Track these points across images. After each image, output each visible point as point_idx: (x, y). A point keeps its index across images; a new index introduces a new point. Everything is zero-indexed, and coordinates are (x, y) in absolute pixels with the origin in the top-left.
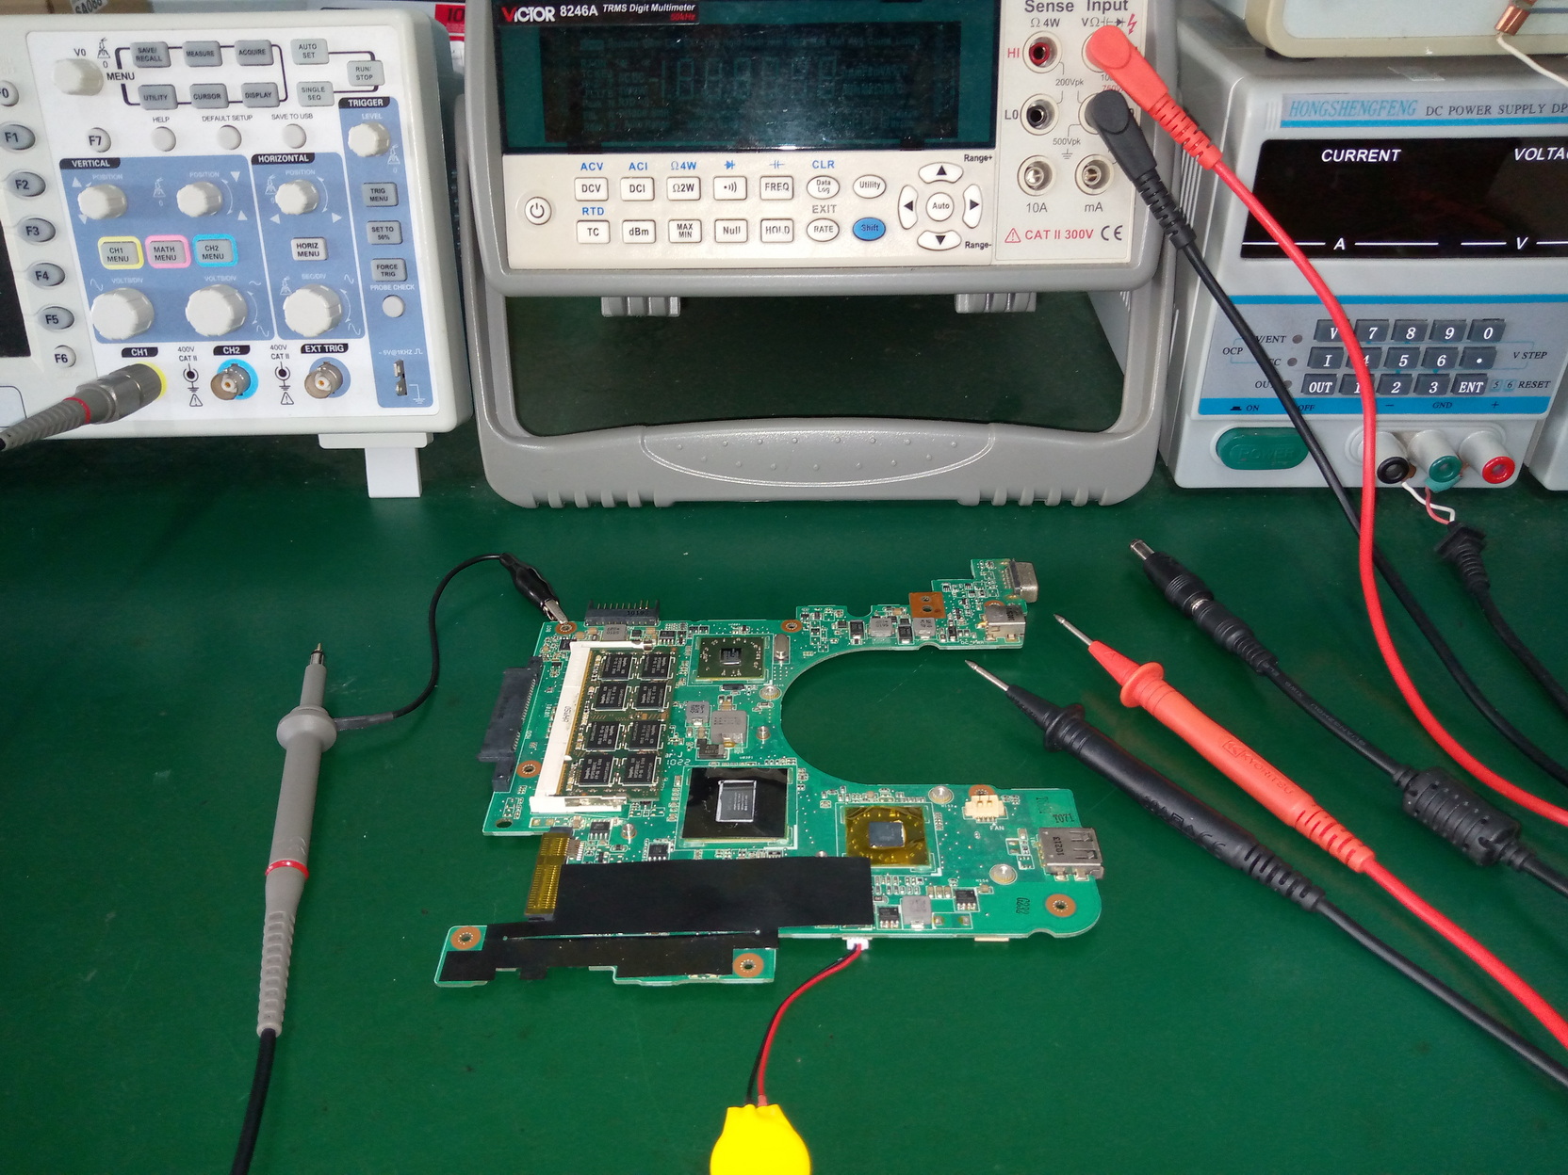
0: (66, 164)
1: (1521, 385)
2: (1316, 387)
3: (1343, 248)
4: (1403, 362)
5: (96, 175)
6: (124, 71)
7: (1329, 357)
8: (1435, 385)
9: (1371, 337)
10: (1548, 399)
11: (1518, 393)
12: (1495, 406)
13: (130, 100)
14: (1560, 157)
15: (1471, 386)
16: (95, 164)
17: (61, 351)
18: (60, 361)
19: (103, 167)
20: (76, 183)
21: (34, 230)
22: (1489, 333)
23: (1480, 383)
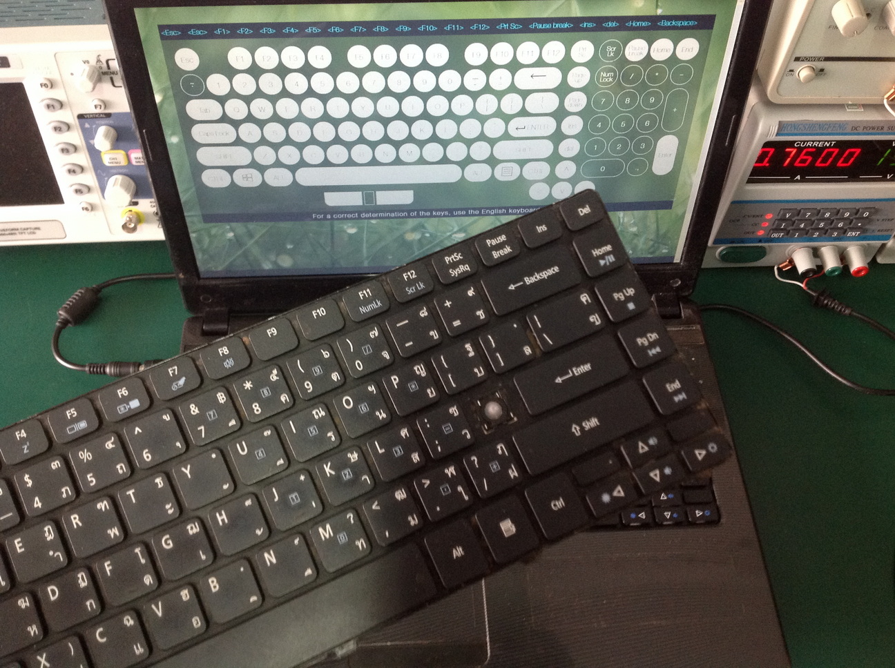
0: (81, 117)
1: (880, 231)
2: (775, 235)
3: (799, 179)
4: (821, 226)
5: (98, 122)
6: (111, 70)
7: (784, 224)
8: (836, 233)
11: (877, 234)
12: (864, 239)
13: (116, 84)
15: (854, 234)
16: (97, 116)
17: (85, 206)
18: (84, 210)
19: (102, 118)
20: (87, 126)
21: (67, 149)
22: (866, 214)
23: (858, 233)
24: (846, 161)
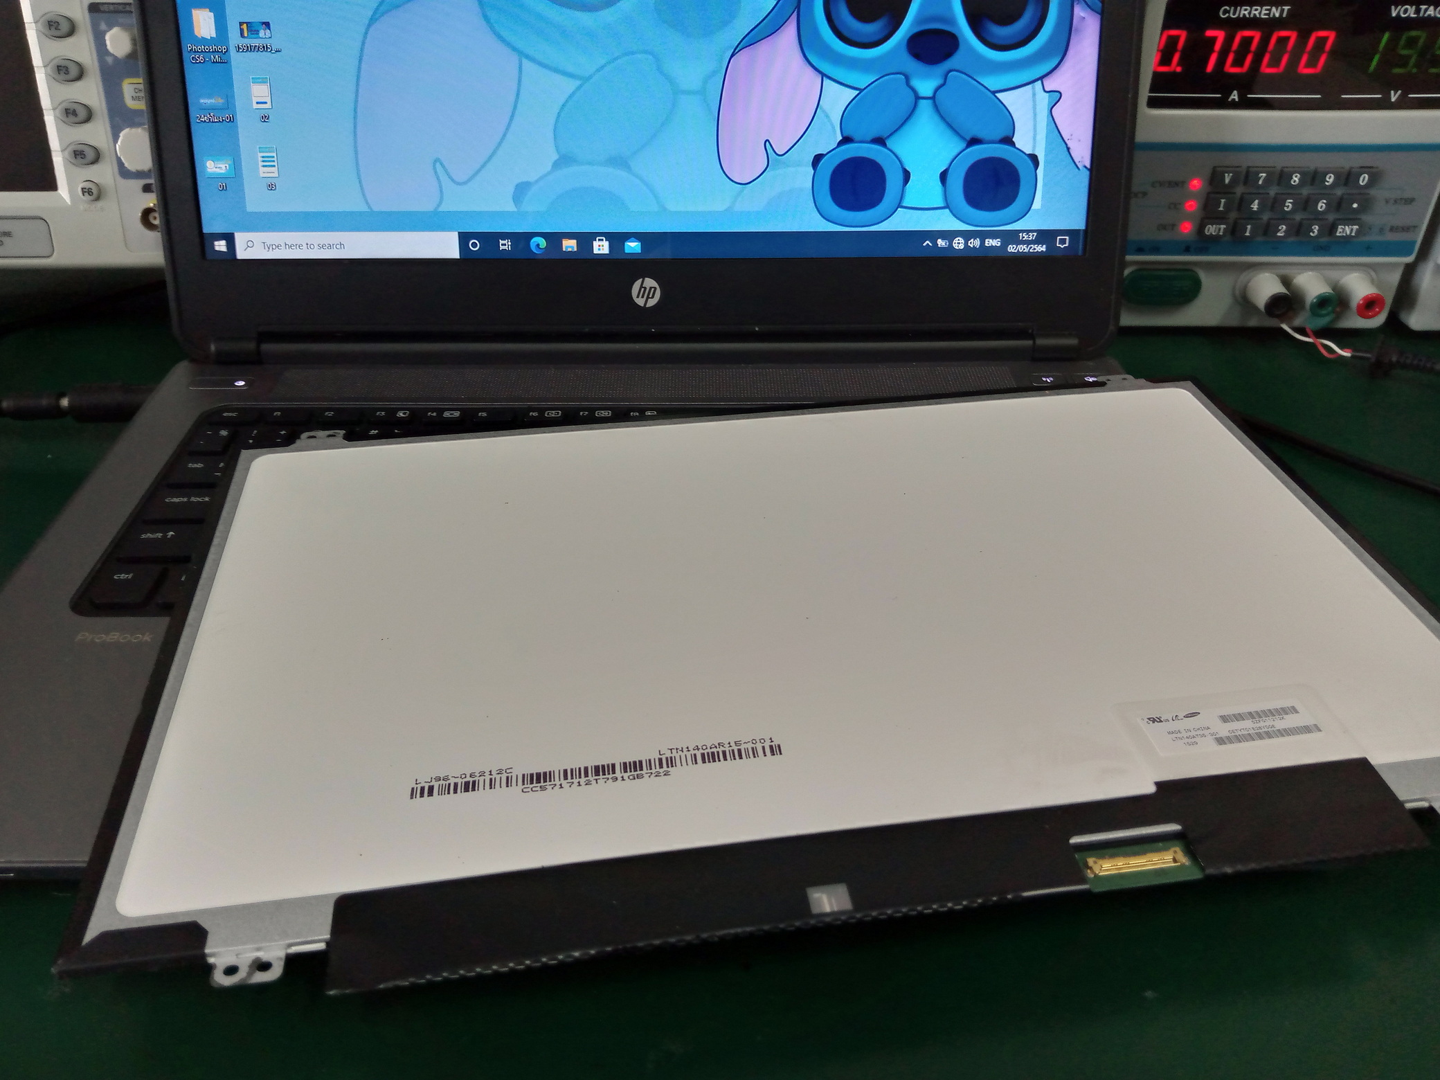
0: (94, 8)
1: (1392, 229)
2: (1211, 230)
3: (1237, 100)
4: (1288, 207)
7: (1223, 201)
8: (1316, 228)
9: (1260, 182)
10: (1414, 243)
11: (1390, 237)
12: (1369, 250)
14: (1429, 15)
15: (1348, 230)
16: (120, 8)
17: (88, 185)
18: (86, 194)
20: (103, 26)
21: (64, 70)
22: (1364, 179)
23: (1355, 227)
24: (1312, 63)
